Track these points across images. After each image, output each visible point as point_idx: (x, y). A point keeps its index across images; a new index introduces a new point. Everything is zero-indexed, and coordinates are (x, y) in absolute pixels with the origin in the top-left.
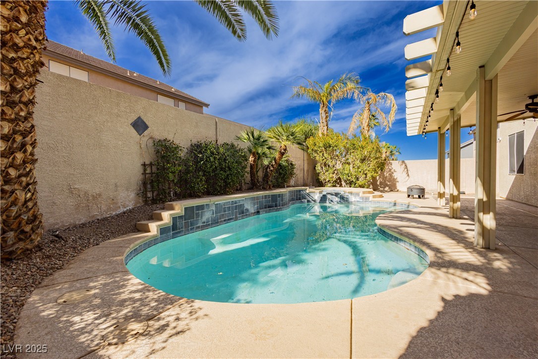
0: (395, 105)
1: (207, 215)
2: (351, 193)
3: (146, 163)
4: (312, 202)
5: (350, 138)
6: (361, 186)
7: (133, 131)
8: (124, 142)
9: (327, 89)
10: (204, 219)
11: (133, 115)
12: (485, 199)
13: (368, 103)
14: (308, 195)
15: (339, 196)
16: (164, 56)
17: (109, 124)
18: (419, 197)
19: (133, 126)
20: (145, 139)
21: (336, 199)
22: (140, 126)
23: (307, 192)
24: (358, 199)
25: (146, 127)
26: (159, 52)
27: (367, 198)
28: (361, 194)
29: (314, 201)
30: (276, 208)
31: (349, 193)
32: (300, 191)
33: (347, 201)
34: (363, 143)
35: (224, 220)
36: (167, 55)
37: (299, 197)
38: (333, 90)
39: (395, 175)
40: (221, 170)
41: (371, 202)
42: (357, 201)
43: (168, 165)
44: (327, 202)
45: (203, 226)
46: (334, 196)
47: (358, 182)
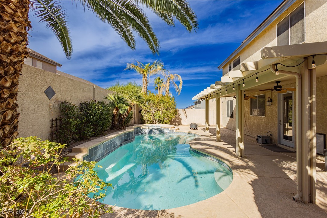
0: (182, 81)
1: (99, 152)
2: (165, 128)
3: (54, 120)
4: (144, 134)
5: (160, 96)
6: (166, 123)
7: (45, 97)
8: (39, 105)
9: (147, 68)
10: (98, 155)
11: (46, 85)
12: (240, 137)
13: (169, 78)
14: (142, 130)
15: (159, 130)
16: (68, 44)
17: (30, 93)
18: (195, 129)
19: (46, 93)
20: (53, 102)
21: (158, 132)
22: (50, 92)
23: (142, 128)
24: (168, 131)
25: (54, 93)
26: (66, 42)
27: (173, 131)
28: (170, 129)
29: (145, 133)
30: (129, 141)
31: (164, 128)
32: (138, 128)
33: (163, 132)
34: (167, 100)
35: (107, 153)
36: (70, 45)
37: (137, 132)
38: (150, 69)
39: (181, 117)
40: (100, 120)
41: (175, 132)
42: (168, 132)
43: (71, 120)
44: (153, 133)
45: (98, 159)
46: (156, 130)
47: (165, 121)
